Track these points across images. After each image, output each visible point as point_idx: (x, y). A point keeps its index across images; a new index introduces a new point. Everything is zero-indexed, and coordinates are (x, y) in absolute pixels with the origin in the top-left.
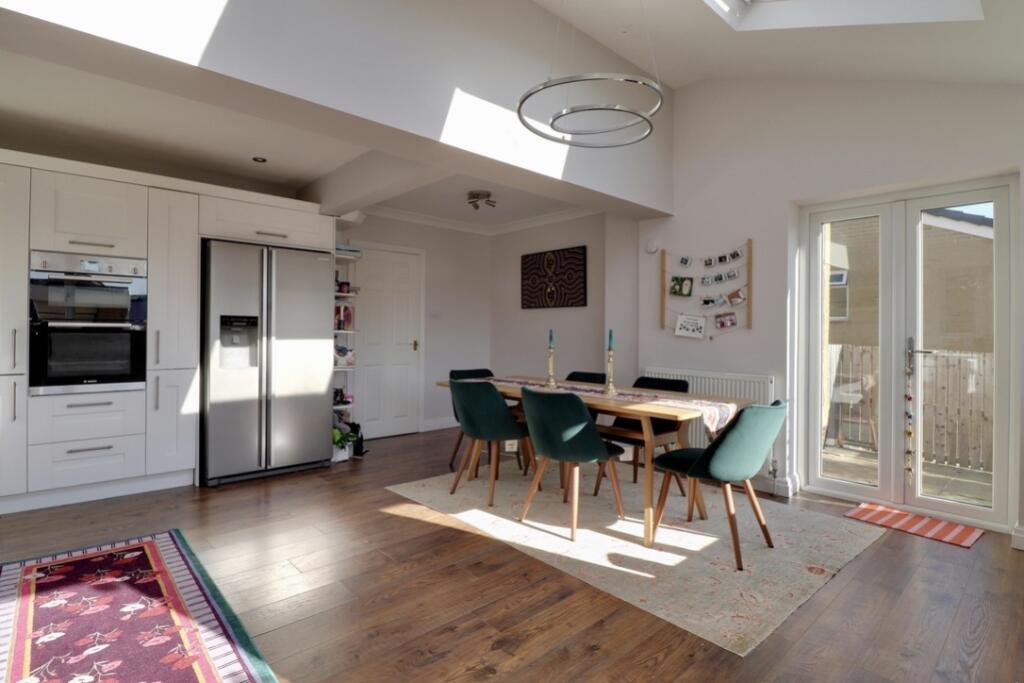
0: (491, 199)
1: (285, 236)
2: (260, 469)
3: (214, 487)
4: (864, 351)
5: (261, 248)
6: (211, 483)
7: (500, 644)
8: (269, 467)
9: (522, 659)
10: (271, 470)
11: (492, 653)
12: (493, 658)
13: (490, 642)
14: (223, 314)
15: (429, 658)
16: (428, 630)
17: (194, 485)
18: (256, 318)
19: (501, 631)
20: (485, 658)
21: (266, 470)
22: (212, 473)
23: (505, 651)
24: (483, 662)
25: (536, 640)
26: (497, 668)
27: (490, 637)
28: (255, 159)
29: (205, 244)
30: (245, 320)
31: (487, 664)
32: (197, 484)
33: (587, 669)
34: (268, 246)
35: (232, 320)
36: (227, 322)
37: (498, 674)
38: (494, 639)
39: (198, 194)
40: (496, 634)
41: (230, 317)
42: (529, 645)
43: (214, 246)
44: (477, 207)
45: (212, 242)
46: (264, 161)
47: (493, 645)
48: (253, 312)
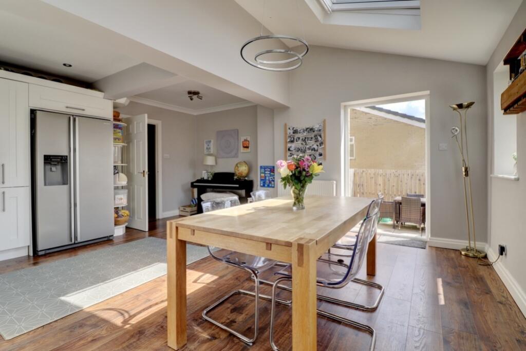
0: (200, 95)
1: (83, 110)
2: (70, 243)
3: (42, 256)
4: (363, 171)
5: (69, 116)
6: (40, 253)
7: (234, 310)
8: (76, 242)
9: (247, 315)
10: (77, 243)
11: (231, 315)
12: (232, 316)
13: (229, 310)
14: (45, 154)
15: (201, 322)
16: (196, 309)
17: (29, 256)
18: (67, 156)
19: (233, 304)
20: (229, 317)
21: (75, 244)
22: (41, 247)
23: (237, 312)
24: (229, 319)
25: (250, 306)
26: (237, 320)
27: (228, 308)
28: (65, 65)
29: (33, 112)
30: (60, 157)
31: (231, 319)
32: (31, 254)
33: (278, 314)
34: (73, 116)
35: (51, 157)
36: (48, 159)
37: (237, 323)
38: (231, 308)
39: (28, 83)
40: (231, 306)
41: (50, 156)
42: (248, 308)
43: (38, 114)
44: (192, 99)
45: (38, 112)
46: (70, 66)
47: (231, 311)
48: (65, 153)
